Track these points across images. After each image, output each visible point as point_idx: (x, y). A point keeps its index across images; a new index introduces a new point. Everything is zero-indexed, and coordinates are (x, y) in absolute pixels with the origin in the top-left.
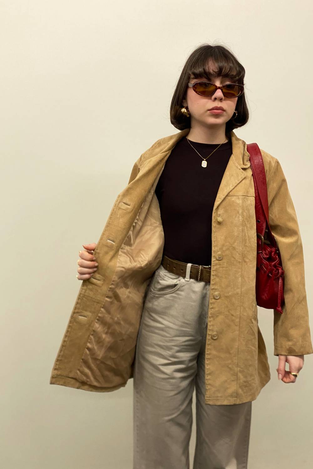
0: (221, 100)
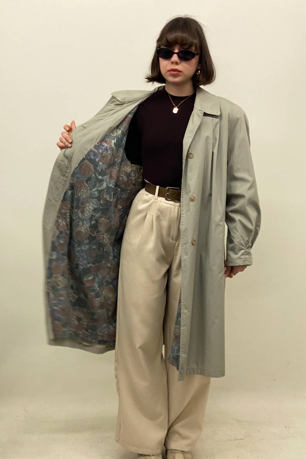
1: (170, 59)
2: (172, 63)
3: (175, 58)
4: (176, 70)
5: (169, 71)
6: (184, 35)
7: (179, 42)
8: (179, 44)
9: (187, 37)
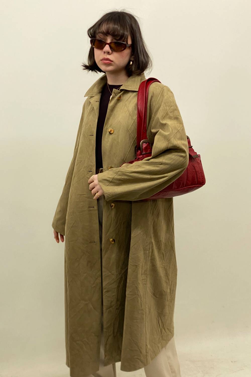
0: (108, 53)
1: (103, 50)
2: (105, 52)
3: (107, 48)
4: (108, 59)
5: (101, 60)
6: (116, 26)
7: (111, 33)
8: (110, 35)
9: (119, 28)
